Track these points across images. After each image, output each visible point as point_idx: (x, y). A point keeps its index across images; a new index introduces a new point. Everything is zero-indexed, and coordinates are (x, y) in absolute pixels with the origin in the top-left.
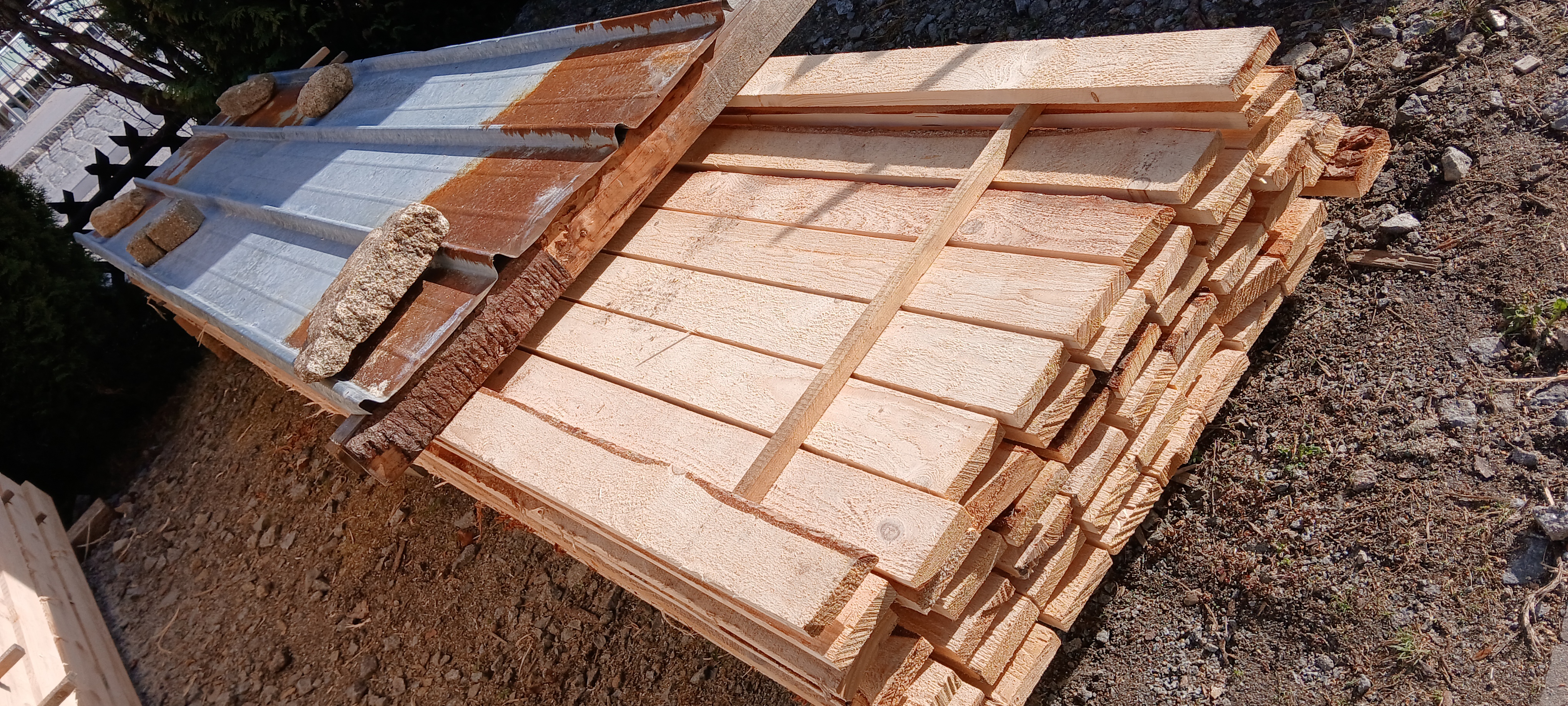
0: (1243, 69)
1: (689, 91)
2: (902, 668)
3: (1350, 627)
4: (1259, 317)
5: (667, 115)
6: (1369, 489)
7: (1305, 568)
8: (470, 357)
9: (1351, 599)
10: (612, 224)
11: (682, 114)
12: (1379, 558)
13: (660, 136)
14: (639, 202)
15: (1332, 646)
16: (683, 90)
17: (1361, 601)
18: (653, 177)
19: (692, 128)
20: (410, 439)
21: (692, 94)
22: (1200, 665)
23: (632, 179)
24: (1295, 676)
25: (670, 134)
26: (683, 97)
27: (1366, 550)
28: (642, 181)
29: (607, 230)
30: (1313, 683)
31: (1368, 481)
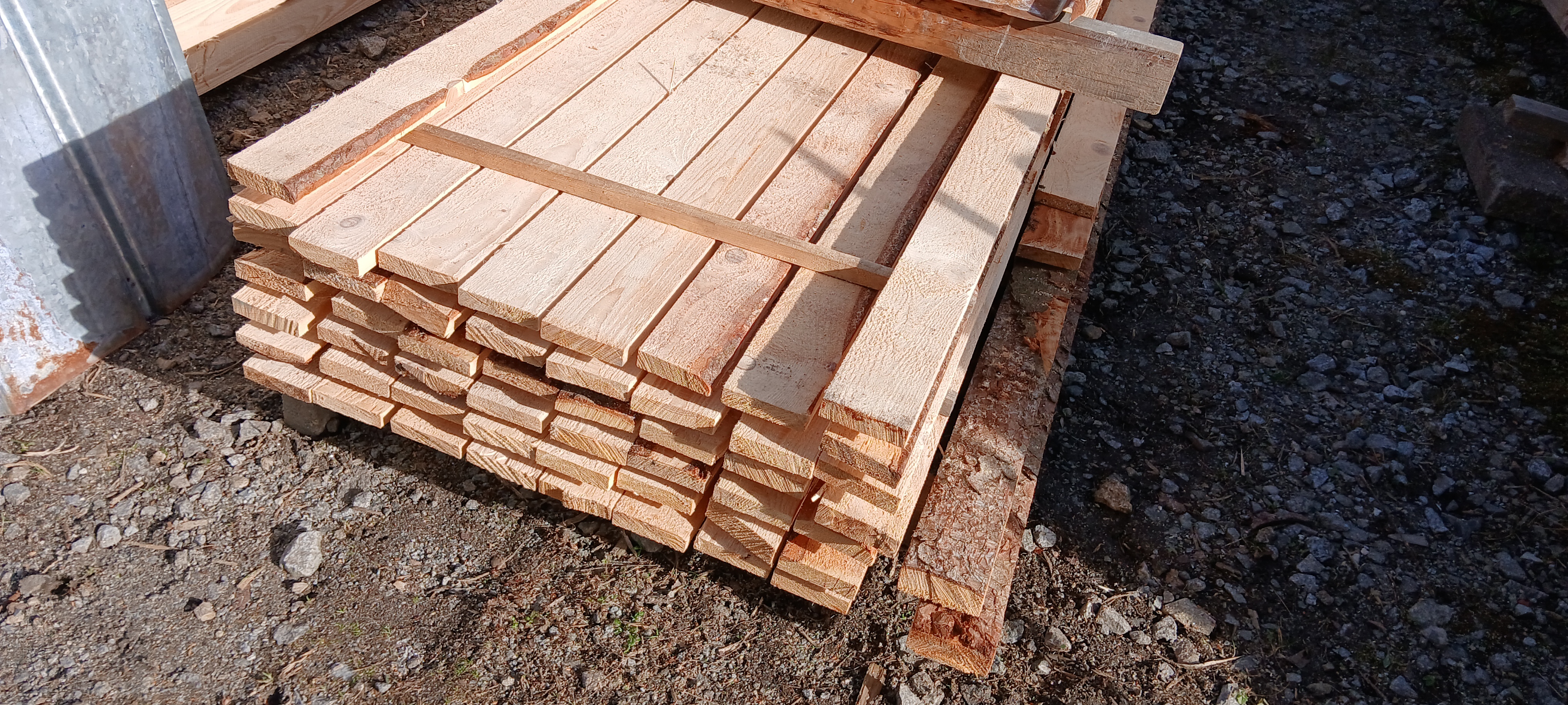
0: (847, 410)
1: (975, 23)
2: (278, 276)
3: (442, 677)
4: (730, 551)
5: (940, 13)
6: (580, 683)
7: (505, 639)
9: (469, 675)
10: (817, 10)
11: (948, 26)
12: (507, 696)
13: (916, 15)
14: (851, 27)
15: (428, 665)
16: (972, 16)
17: (464, 682)
18: (879, 28)
19: (943, 44)
21: (974, 27)
22: (430, 574)
23: (864, 8)
24: (405, 641)
25: (924, 24)
26: (965, 19)
27: (515, 685)
28: (868, 19)
29: (810, 8)
30: (395, 654)
31: (587, 683)
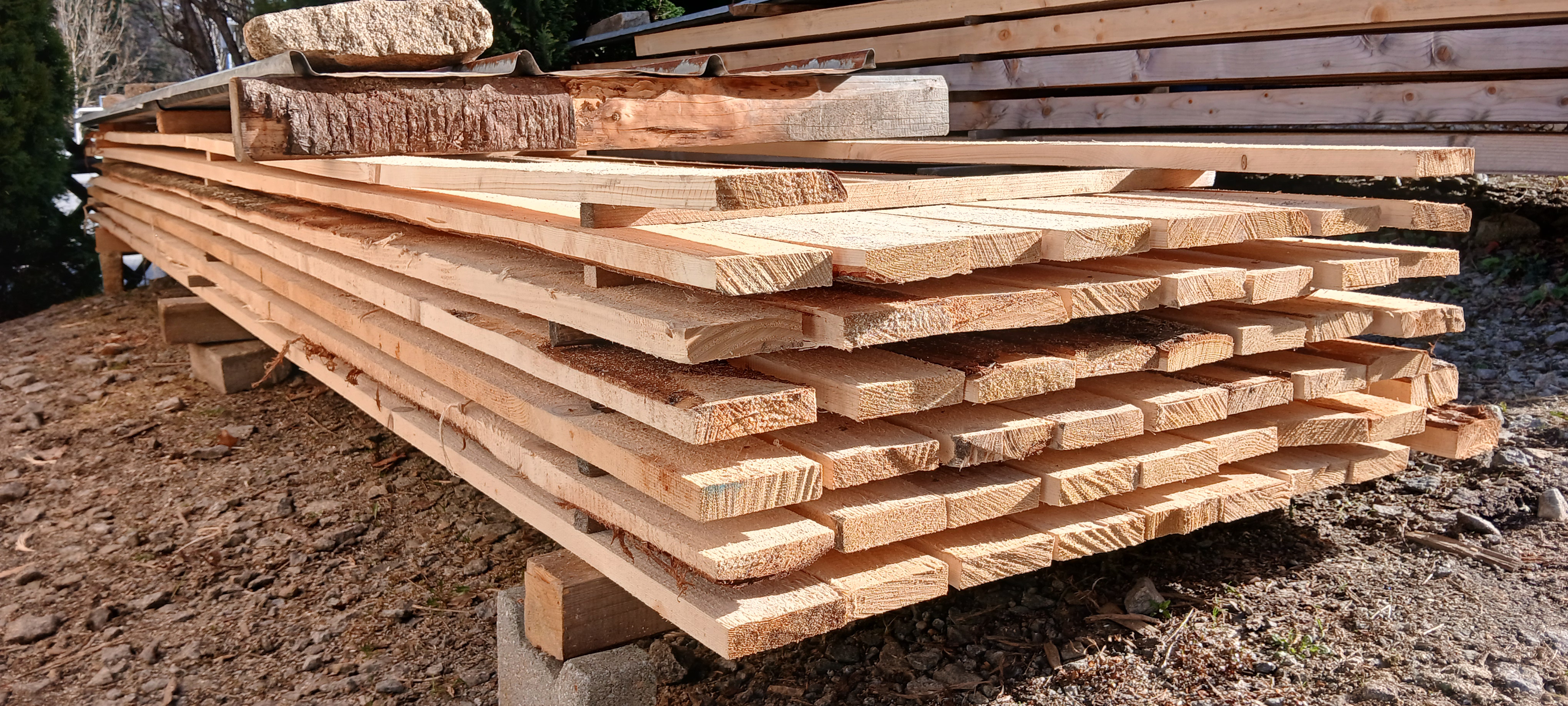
8: (426, 115)
20: (308, 130)
